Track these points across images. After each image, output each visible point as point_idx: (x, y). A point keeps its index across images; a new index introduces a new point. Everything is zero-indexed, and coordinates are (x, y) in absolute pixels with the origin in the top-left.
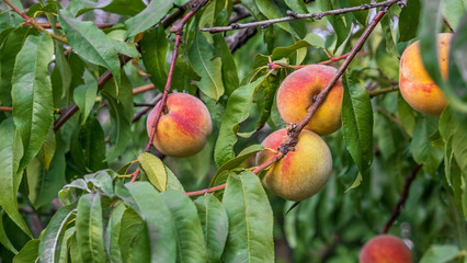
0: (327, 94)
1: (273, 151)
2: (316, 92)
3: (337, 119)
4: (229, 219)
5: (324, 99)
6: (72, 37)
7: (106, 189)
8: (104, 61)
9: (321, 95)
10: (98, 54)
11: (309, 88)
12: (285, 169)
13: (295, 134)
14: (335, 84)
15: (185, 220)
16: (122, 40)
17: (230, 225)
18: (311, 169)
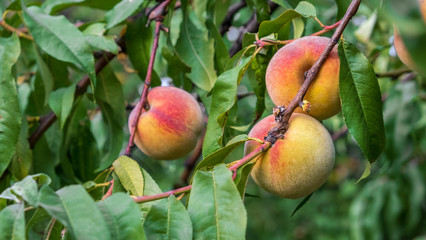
0: (319, 68)
1: (259, 140)
2: (307, 67)
3: (335, 97)
4: (194, 225)
5: (316, 75)
6: (40, 34)
7: (30, 196)
8: (75, 58)
9: (312, 70)
10: (68, 51)
11: (297, 63)
12: (274, 160)
13: (285, 119)
14: (328, 56)
15: (128, 229)
16: (100, 34)
17: (194, 231)
18: (305, 159)
